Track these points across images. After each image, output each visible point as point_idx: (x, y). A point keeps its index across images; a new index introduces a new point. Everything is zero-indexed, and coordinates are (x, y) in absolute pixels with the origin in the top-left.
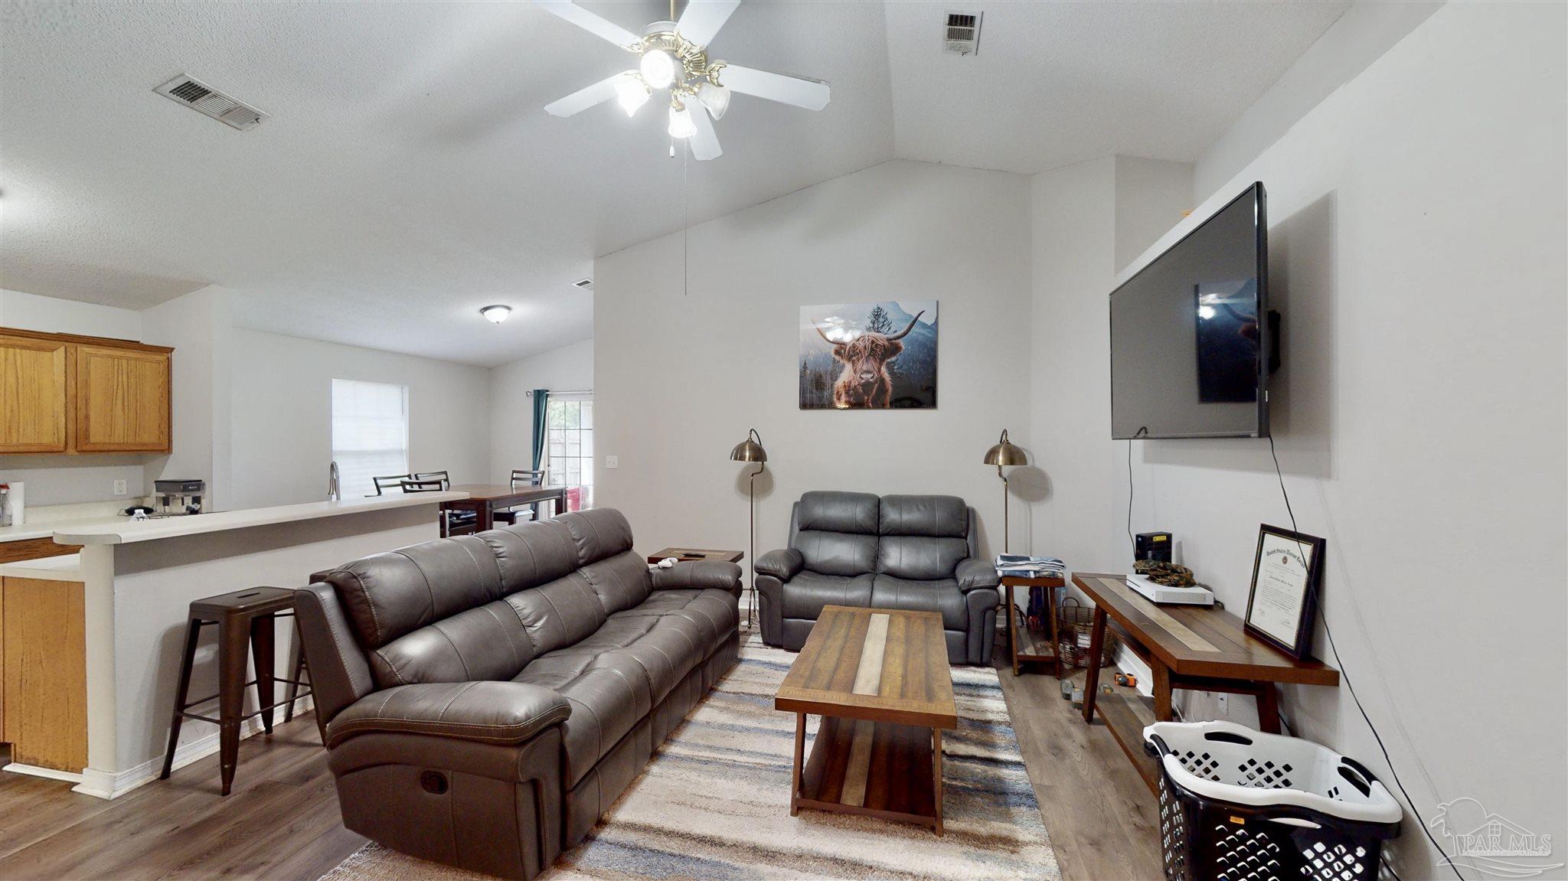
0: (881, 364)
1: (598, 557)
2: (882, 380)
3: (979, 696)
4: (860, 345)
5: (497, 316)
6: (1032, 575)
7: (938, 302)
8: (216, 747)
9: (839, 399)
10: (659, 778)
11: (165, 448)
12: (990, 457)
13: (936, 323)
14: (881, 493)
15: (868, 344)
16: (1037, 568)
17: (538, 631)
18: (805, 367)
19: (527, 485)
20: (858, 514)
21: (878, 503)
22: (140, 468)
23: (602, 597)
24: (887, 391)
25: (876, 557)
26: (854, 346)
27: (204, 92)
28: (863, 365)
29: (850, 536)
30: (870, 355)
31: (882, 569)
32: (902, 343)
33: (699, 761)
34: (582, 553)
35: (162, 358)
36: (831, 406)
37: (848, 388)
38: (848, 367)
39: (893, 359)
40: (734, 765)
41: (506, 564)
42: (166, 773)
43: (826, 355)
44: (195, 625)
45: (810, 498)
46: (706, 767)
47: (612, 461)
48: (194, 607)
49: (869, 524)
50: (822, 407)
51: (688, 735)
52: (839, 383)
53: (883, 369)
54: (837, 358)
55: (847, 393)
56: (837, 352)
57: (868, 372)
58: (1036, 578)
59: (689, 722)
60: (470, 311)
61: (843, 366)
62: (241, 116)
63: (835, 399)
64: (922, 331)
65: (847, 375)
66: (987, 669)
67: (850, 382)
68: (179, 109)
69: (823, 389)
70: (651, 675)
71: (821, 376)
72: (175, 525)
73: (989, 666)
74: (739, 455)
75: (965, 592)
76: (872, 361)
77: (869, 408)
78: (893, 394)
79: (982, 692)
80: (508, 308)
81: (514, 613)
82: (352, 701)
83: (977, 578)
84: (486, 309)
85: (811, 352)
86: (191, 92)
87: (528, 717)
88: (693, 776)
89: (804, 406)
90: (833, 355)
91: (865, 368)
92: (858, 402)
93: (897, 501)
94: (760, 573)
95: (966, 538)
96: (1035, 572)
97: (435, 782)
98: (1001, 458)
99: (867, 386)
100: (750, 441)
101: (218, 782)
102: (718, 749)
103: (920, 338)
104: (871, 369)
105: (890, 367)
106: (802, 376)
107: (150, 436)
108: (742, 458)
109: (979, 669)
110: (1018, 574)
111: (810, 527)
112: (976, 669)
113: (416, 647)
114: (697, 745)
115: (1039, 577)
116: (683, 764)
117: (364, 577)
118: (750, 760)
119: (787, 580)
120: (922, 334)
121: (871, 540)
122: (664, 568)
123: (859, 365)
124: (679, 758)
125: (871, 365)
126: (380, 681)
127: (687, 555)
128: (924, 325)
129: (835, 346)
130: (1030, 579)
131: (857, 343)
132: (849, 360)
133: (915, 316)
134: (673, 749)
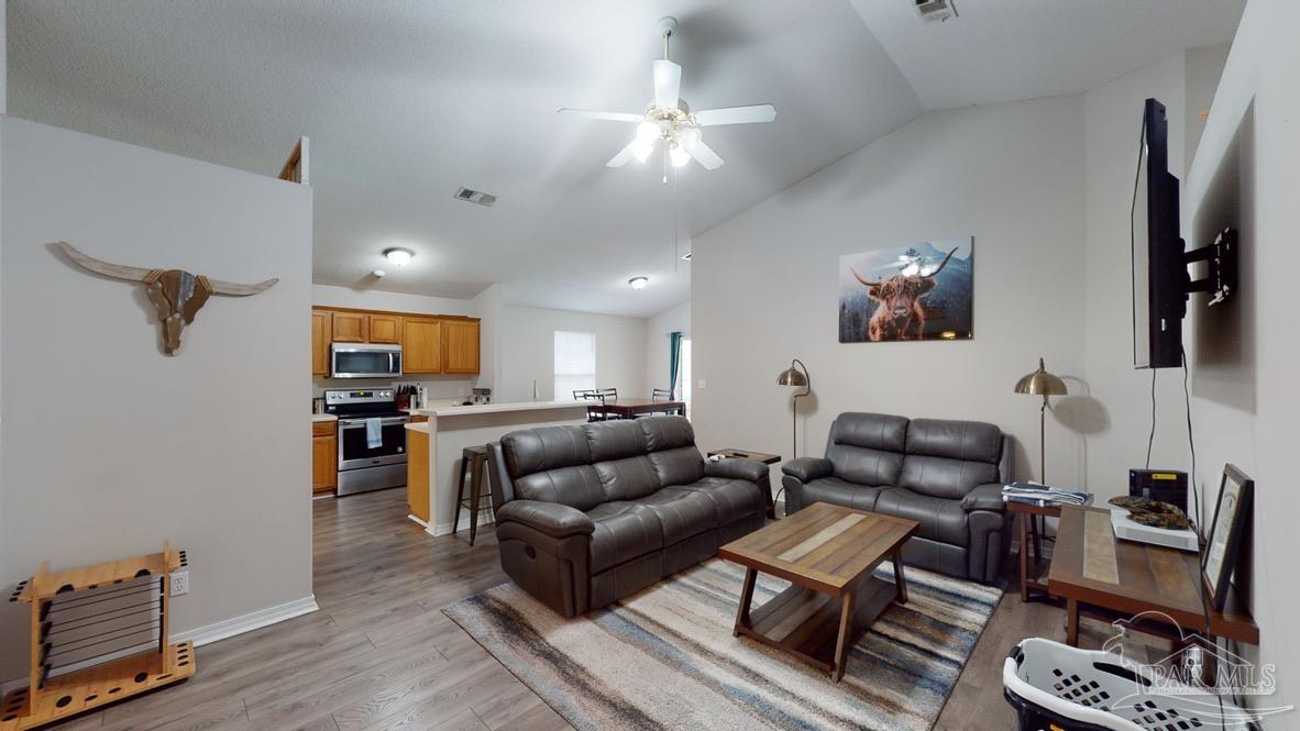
0: (914, 299)
1: (663, 447)
2: (915, 316)
3: (962, 606)
4: (894, 284)
5: (639, 284)
6: (1042, 504)
7: (973, 238)
8: (469, 527)
9: (874, 333)
10: (665, 593)
11: (476, 372)
12: (1022, 386)
13: (972, 258)
14: (912, 417)
15: (901, 283)
16: (1048, 498)
17: (610, 487)
18: (844, 307)
19: (666, 400)
20: (888, 433)
21: (906, 425)
22: (468, 382)
23: (662, 474)
24: (920, 324)
25: (899, 473)
26: (888, 285)
27: (472, 192)
28: (896, 302)
29: (875, 452)
30: (902, 293)
31: (903, 483)
32: (935, 280)
33: (695, 590)
34: (650, 444)
35: (475, 324)
36: (867, 339)
37: (883, 324)
38: (883, 304)
39: (926, 295)
40: (716, 598)
41: (596, 443)
42: (455, 532)
43: (863, 297)
44: (465, 460)
45: (845, 418)
46: (697, 594)
47: (702, 384)
48: (466, 451)
49: (897, 443)
50: (859, 340)
51: (698, 574)
52: (874, 320)
53: (916, 304)
54: (872, 297)
55: (882, 327)
56: (872, 293)
57: (901, 308)
58: (1045, 507)
59: (703, 567)
60: (623, 283)
61: (878, 303)
62: (488, 199)
63: (870, 334)
64: (956, 267)
65: (881, 312)
66: (991, 589)
67: (884, 318)
68: (464, 202)
69: (859, 326)
70: (664, 525)
71: (857, 314)
72: (479, 408)
73: (993, 586)
74: (783, 381)
75: (968, 511)
76: (905, 298)
77: (902, 340)
78: (926, 326)
79: (969, 605)
80: (646, 279)
81: (596, 474)
82: (505, 503)
83: (980, 499)
84: (631, 281)
85: (850, 294)
86: (467, 194)
87: (564, 524)
88: (686, 597)
89: (843, 340)
90: (868, 295)
91: (898, 304)
92: (891, 333)
93: (927, 425)
94: (786, 474)
95: (997, 464)
96: (1046, 501)
97: (532, 552)
98: (1032, 387)
99: (900, 320)
100: (793, 370)
101: (469, 539)
102: (712, 587)
103: (954, 273)
104: (904, 305)
105: (923, 305)
106: (842, 315)
107: (471, 366)
108: (785, 383)
109: (983, 587)
110: (1025, 501)
111: (842, 441)
112: (979, 586)
113: (538, 482)
114: (700, 581)
115: (1051, 507)
116: (685, 589)
117: (513, 440)
118: (729, 598)
119: (807, 481)
120: (958, 270)
121: (896, 458)
122: (714, 461)
123: (893, 302)
124: (682, 584)
125: (904, 301)
126: (517, 496)
127: (735, 454)
128: (958, 261)
129: (870, 287)
130: (1039, 507)
131: (891, 283)
132: (884, 297)
133: (948, 253)
134: (684, 580)
